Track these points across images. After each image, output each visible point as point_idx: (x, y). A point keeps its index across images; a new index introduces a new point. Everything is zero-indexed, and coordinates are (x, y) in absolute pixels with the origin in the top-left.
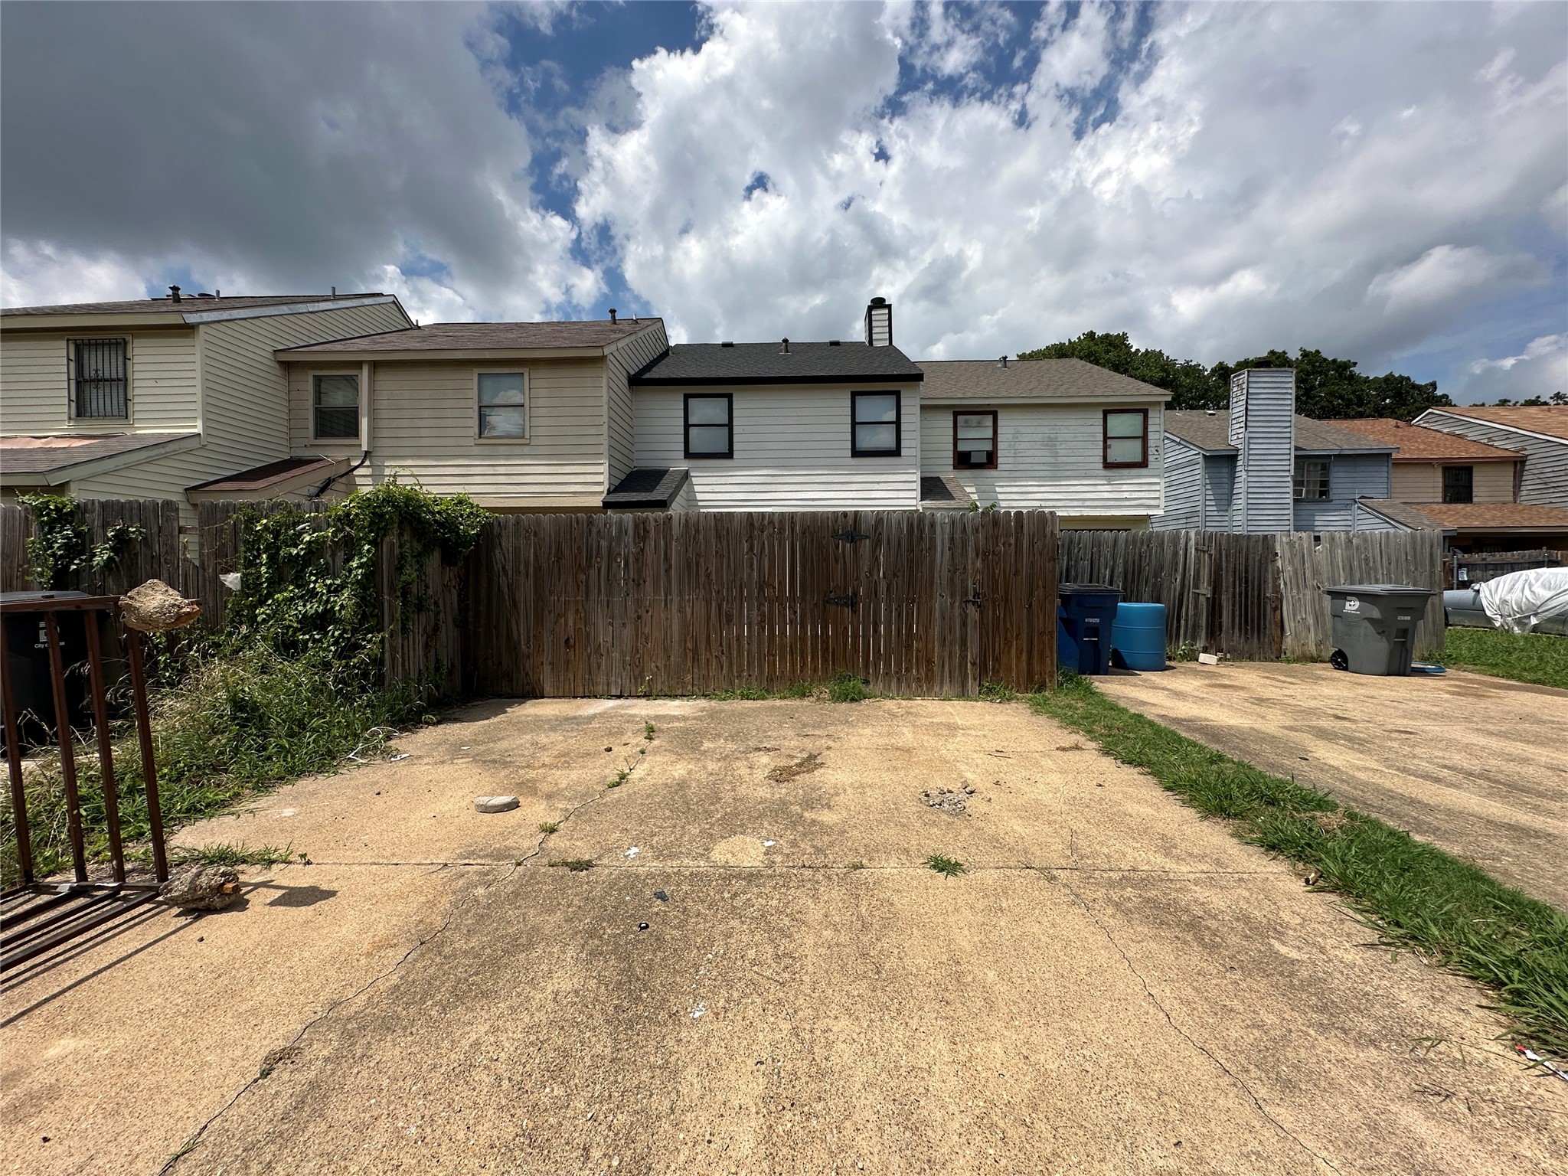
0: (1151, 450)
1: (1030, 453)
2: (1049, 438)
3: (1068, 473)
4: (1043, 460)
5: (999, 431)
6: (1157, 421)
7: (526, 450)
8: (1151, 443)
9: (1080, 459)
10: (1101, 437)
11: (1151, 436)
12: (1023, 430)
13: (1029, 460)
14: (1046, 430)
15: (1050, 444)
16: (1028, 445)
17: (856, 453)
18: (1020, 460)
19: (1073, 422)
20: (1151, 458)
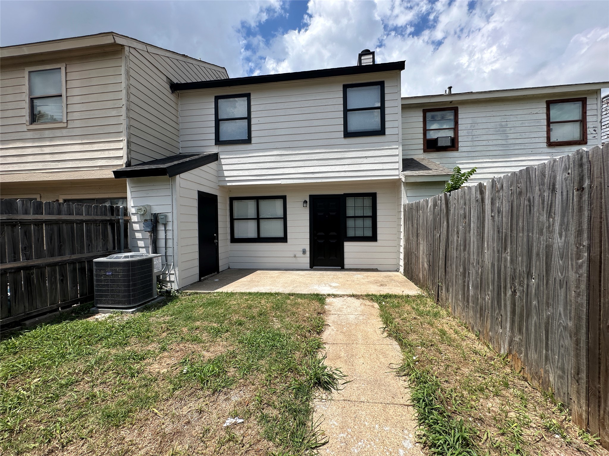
0: (590, 131)
1: (485, 138)
2: (501, 125)
3: (517, 152)
4: (495, 142)
5: (460, 122)
6: (595, 107)
7: (64, 132)
8: (589, 125)
9: (526, 141)
10: (545, 122)
11: (589, 119)
12: (479, 120)
13: (484, 143)
14: (498, 119)
15: (502, 130)
16: (484, 132)
17: (348, 134)
18: (476, 143)
19: (521, 112)
20: (589, 137)
